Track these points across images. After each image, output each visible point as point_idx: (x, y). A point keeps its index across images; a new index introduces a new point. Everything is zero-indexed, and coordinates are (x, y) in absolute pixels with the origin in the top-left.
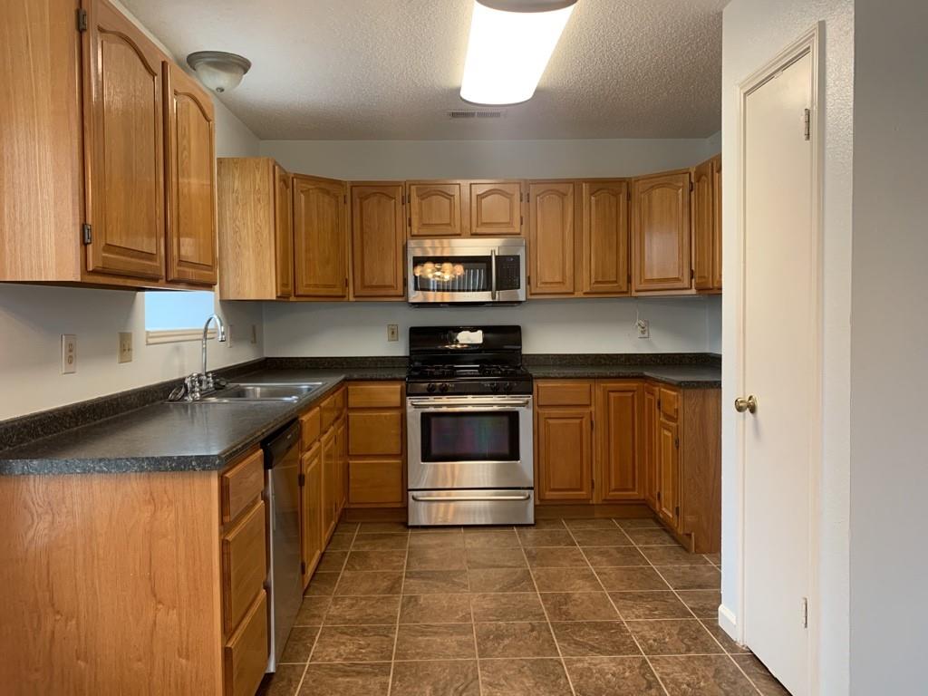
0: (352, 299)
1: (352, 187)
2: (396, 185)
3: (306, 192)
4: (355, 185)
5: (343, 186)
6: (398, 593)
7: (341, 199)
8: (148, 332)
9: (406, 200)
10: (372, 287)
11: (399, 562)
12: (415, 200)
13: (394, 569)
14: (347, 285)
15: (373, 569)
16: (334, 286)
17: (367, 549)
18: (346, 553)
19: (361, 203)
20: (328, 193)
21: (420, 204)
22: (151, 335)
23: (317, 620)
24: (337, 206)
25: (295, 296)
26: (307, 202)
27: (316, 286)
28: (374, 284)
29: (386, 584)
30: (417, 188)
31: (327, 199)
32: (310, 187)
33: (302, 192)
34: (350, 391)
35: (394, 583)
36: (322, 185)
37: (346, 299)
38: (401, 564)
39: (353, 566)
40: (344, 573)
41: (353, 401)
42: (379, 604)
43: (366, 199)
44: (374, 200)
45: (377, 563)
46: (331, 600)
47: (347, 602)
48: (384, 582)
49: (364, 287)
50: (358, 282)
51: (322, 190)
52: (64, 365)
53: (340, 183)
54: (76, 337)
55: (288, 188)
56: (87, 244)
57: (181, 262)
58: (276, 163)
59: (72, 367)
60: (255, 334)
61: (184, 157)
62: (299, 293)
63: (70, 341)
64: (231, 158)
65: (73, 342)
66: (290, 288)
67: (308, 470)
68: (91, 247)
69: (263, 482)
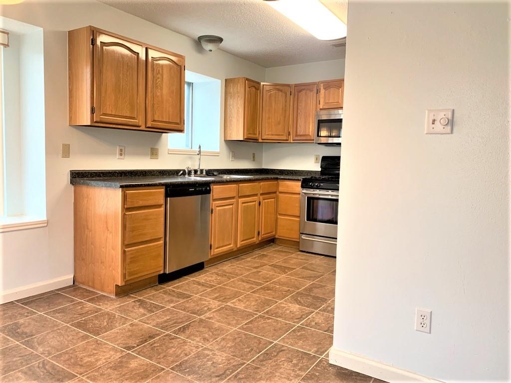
0: (292, 141)
2: (314, 84)
3: (269, 91)
4: (296, 85)
5: (290, 87)
7: (288, 94)
8: (168, 149)
9: (318, 91)
10: (301, 135)
12: (322, 91)
14: (290, 134)
16: (282, 135)
19: (298, 94)
20: (281, 91)
21: (325, 93)
24: (286, 96)
26: (270, 96)
27: (272, 135)
30: (324, 85)
31: (280, 93)
32: (271, 89)
33: (267, 91)
34: (280, 184)
36: (278, 87)
37: (289, 141)
41: (281, 189)
43: (300, 92)
44: (304, 92)
50: (295, 133)
51: (278, 90)
52: (118, 156)
53: (288, 86)
54: (125, 147)
55: (258, 90)
56: (93, 113)
57: (154, 121)
58: (247, 79)
59: (122, 157)
60: (254, 157)
61: (158, 81)
62: (263, 138)
63: (121, 148)
64: (230, 79)
65: (123, 148)
66: (257, 136)
67: (218, 208)
68: (95, 114)
69: (162, 202)
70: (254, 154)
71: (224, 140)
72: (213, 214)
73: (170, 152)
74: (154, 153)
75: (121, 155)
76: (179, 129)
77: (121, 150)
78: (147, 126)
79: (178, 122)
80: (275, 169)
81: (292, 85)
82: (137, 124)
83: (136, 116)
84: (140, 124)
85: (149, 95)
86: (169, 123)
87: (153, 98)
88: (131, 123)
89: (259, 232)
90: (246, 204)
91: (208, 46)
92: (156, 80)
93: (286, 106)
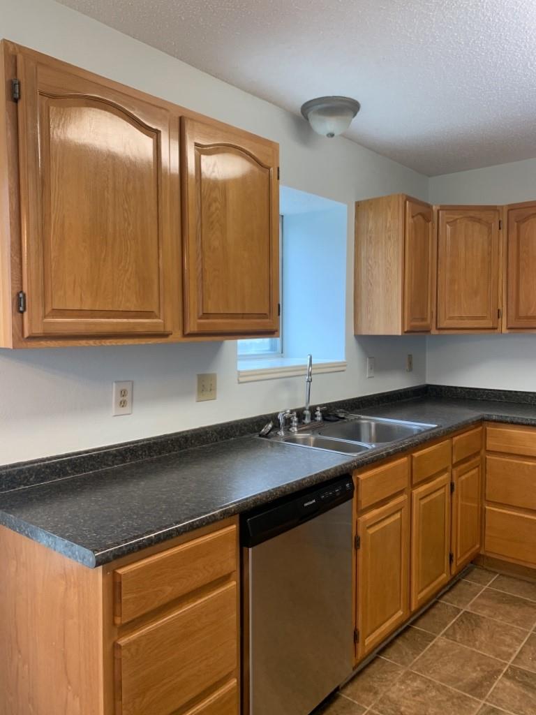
0: (504, 330)
1: (509, 210)
3: (453, 223)
4: (512, 208)
5: (498, 211)
6: (481, 696)
7: (495, 226)
8: (239, 372)
10: (527, 318)
11: (509, 646)
13: (498, 656)
14: (499, 316)
15: (474, 646)
16: (483, 318)
17: (484, 613)
18: (458, 611)
19: (517, 227)
20: (479, 221)
22: (241, 374)
23: (371, 697)
24: (490, 233)
25: (438, 329)
26: (454, 234)
27: (461, 318)
28: (529, 314)
29: (475, 675)
31: (477, 226)
32: (456, 217)
33: (448, 223)
34: (488, 432)
35: (485, 678)
36: (472, 214)
37: (499, 330)
38: (511, 651)
39: (454, 633)
40: (441, 640)
41: (491, 444)
42: (449, 703)
43: (524, 222)
44: (534, 221)
45: (483, 638)
46: (402, 673)
47: (417, 684)
48: (475, 670)
49: (518, 317)
50: (512, 313)
51: (473, 219)
52: (114, 409)
53: (494, 209)
54: (133, 382)
55: (429, 221)
56: (22, 312)
57: (206, 315)
58: (408, 198)
59: (127, 409)
60: (410, 363)
61: (213, 209)
62: (441, 325)
63: (123, 387)
64: (368, 200)
65: (128, 387)
66: (429, 321)
67: (371, 531)
68: (26, 314)
69: (232, 564)
70: (410, 357)
71: (355, 335)
72: (361, 551)
73: (242, 379)
74: (206, 387)
75: (123, 404)
76: (269, 328)
77: (123, 393)
78: (188, 331)
79: (265, 310)
80: (456, 388)
81: (502, 207)
82: (161, 329)
83: (155, 309)
84: (169, 329)
85: (192, 247)
86: (243, 316)
87: (203, 252)
88: (140, 330)
89: (451, 556)
90: (428, 499)
91: (325, 126)
92: (210, 206)
93: (489, 254)
